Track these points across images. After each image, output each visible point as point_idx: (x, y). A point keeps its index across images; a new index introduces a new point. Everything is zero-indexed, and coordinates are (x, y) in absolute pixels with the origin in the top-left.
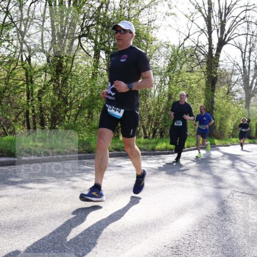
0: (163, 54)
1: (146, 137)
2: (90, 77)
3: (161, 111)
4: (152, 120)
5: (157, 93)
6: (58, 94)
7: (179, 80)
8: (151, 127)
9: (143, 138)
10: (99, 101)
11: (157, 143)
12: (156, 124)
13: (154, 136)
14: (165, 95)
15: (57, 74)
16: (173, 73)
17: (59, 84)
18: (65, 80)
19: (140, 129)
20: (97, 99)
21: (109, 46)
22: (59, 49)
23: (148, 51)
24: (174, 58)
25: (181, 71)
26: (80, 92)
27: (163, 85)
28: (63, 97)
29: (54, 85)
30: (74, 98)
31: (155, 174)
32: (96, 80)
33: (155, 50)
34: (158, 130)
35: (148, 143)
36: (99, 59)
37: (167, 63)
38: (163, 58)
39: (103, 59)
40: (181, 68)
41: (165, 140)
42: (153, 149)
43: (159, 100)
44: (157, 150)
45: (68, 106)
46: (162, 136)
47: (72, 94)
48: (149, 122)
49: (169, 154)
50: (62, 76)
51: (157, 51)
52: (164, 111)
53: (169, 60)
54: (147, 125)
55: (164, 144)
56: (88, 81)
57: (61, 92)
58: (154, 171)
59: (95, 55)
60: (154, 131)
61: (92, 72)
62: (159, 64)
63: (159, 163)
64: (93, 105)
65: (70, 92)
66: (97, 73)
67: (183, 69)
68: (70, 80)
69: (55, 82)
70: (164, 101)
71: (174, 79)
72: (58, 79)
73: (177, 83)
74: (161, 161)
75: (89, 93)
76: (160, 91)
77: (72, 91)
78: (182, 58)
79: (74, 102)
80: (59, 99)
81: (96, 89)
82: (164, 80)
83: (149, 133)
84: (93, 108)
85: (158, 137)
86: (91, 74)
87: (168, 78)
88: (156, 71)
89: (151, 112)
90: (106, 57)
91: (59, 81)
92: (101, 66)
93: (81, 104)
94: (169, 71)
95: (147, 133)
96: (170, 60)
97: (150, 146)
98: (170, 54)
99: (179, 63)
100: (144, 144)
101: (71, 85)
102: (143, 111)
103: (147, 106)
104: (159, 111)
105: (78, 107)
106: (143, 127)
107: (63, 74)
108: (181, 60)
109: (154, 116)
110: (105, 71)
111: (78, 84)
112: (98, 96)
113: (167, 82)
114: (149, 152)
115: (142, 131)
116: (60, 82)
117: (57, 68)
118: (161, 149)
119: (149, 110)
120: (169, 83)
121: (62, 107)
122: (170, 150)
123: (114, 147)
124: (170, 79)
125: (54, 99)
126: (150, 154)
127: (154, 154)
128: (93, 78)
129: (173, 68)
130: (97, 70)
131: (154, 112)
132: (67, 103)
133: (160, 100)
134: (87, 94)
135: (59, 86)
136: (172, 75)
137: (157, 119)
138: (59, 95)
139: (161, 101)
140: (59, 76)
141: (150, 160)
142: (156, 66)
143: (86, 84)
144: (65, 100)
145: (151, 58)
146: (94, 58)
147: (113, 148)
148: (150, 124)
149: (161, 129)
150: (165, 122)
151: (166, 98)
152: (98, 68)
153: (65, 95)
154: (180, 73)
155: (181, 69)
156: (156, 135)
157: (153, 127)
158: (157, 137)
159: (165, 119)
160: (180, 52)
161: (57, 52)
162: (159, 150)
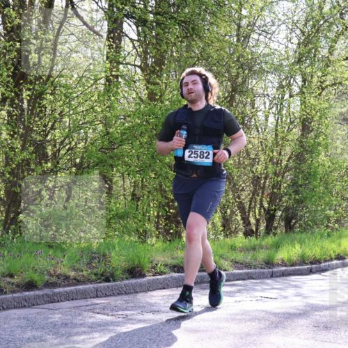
0: (283, 18)
1: (248, 233)
2: (102, 88)
3: (284, 163)
4: (263, 188)
5: (272, 119)
6: (22, 136)
7: (328, 83)
8: (262, 205)
9: (241, 235)
10: (126, 147)
11: (277, 246)
12: (273, 198)
13: (269, 229)
14: (291, 123)
15: (17, 84)
16: (312, 64)
17: (23, 110)
18: (37, 97)
19: (233, 213)
20: (122, 143)
21: (145, 6)
22: (18, 21)
23: (244, 12)
24: (314, 26)
25: (331, 58)
26: (77, 128)
27: (287, 96)
28: (34, 143)
29: (9, 113)
30: (62, 142)
31: (276, 327)
32: (117, 93)
33: (262, 9)
34: (279, 213)
35: (254, 249)
36: (120, 41)
37: (295, 41)
38: (283, 27)
39: (132, 40)
40: (331, 50)
41: (298, 236)
42: (269, 263)
43: (276, 135)
44: (279, 265)
45: (49, 165)
46: (289, 227)
47: (57, 133)
48: (254, 193)
49: (311, 272)
50: (29, 90)
51: (266, 13)
52: (291, 164)
53: (298, 32)
54: (251, 202)
55: (298, 247)
56: (96, 97)
57: (28, 130)
58: (273, 319)
59: (110, 32)
60: (270, 218)
61: (103, 74)
62: (274, 45)
63: (286, 297)
64: (111, 157)
65: (53, 128)
66: (117, 77)
67: (336, 53)
68: (52, 98)
69: (11, 105)
70: (290, 137)
71: (315, 79)
72: (18, 95)
73: (323, 89)
74: (291, 292)
75: (100, 127)
76: (280, 112)
77: (57, 125)
78: (331, 24)
79: (63, 152)
80: (24, 148)
81: (117, 117)
82: (289, 85)
83: (258, 221)
84: (112, 166)
85: (281, 230)
86: (103, 81)
87: (299, 79)
88: (266, 63)
89: (259, 168)
90: (139, 35)
91: (22, 101)
92: (128, 60)
93: (82, 158)
94: (299, 61)
95: (252, 221)
96: (303, 32)
97: (262, 255)
98: (300, 16)
99: (326, 37)
100: (244, 250)
101: (53, 111)
102: (239, 165)
103: (248, 154)
104: (278, 163)
105: (75, 165)
106: (241, 207)
107: (31, 83)
108: (330, 31)
109: (266, 178)
110: (138, 70)
111: (70, 106)
112: (123, 134)
113: (296, 89)
114: (258, 270)
115: (239, 218)
116: (25, 105)
117: (16, 68)
118: (289, 260)
119: (254, 162)
120: (302, 93)
121: (33, 166)
122: (312, 263)
123: (170, 261)
124: (304, 81)
125: (12, 149)
126: (262, 276)
127: (272, 276)
128: (107, 90)
129: (309, 52)
130: (118, 70)
131: (266, 168)
132: (44, 156)
133: (280, 135)
134: (94, 130)
135: (22, 115)
136: (308, 70)
137: (277, 185)
138: (25, 138)
139: (283, 138)
140: (21, 90)
141: (263, 290)
142: (267, 51)
143: (92, 108)
144: (40, 148)
145: (253, 31)
146: (108, 39)
147: (166, 265)
148: (258, 198)
149: (286, 210)
150: (297, 192)
151: (297, 131)
152: (119, 63)
153: (39, 138)
154: (328, 63)
155: (331, 53)
156: (275, 224)
157: (266, 205)
158: (279, 231)
159: (294, 183)
160: (326, 8)
161: (12, 27)
162: (283, 264)
